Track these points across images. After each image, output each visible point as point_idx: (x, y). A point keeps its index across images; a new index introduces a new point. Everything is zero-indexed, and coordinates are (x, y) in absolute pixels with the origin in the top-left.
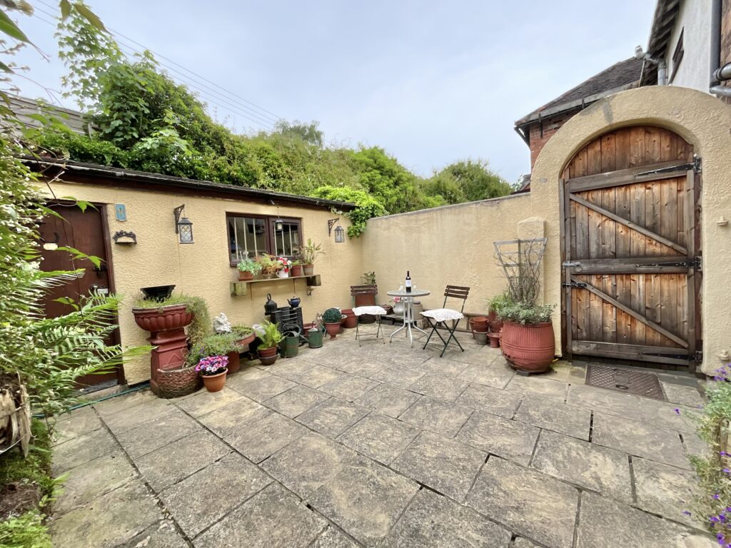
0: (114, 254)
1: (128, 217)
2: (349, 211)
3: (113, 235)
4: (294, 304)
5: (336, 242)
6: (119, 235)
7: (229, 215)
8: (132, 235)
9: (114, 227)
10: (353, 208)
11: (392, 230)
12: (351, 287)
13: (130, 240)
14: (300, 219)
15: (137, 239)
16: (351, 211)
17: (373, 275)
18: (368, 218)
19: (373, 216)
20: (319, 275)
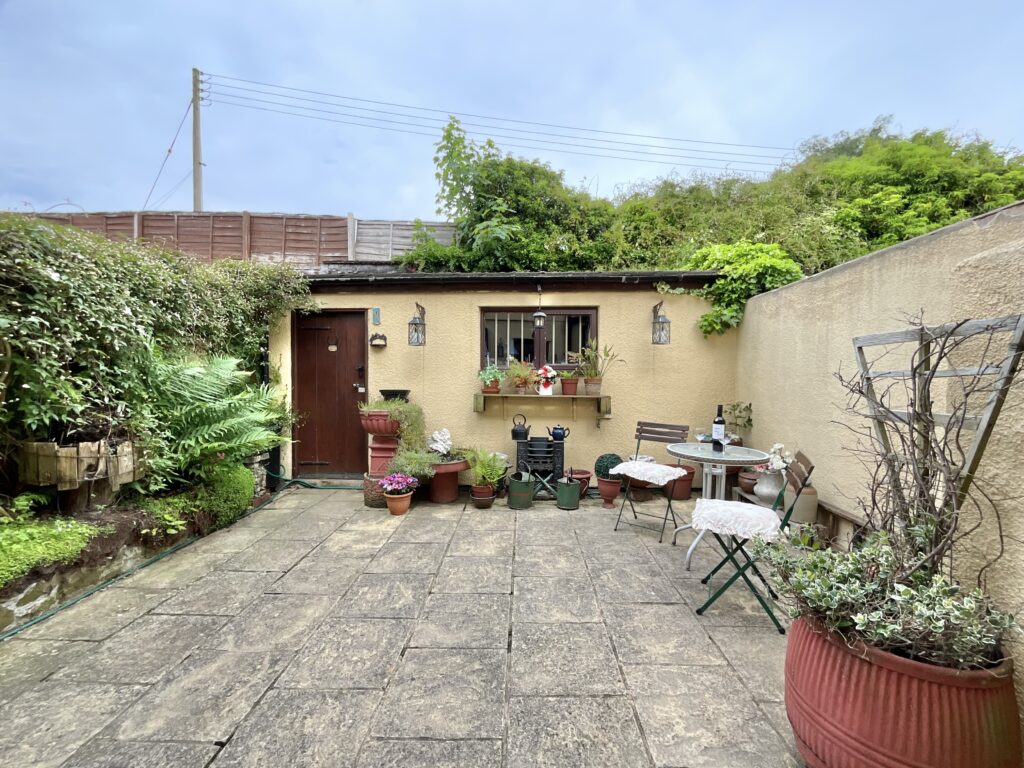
0: (369, 356)
1: (382, 320)
2: (701, 287)
3: (369, 338)
4: (559, 436)
5: (654, 343)
6: (375, 337)
7: (484, 310)
8: (383, 338)
9: (372, 330)
10: (711, 280)
11: (781, 318)
12: (639, 424)
13: (381, 342)
14: (596, 308)
15: (388, 341)
16: (706, 286)
17: (749, 408)
18: (749, 296)
19: (763, 289)
20: (609, 398)
